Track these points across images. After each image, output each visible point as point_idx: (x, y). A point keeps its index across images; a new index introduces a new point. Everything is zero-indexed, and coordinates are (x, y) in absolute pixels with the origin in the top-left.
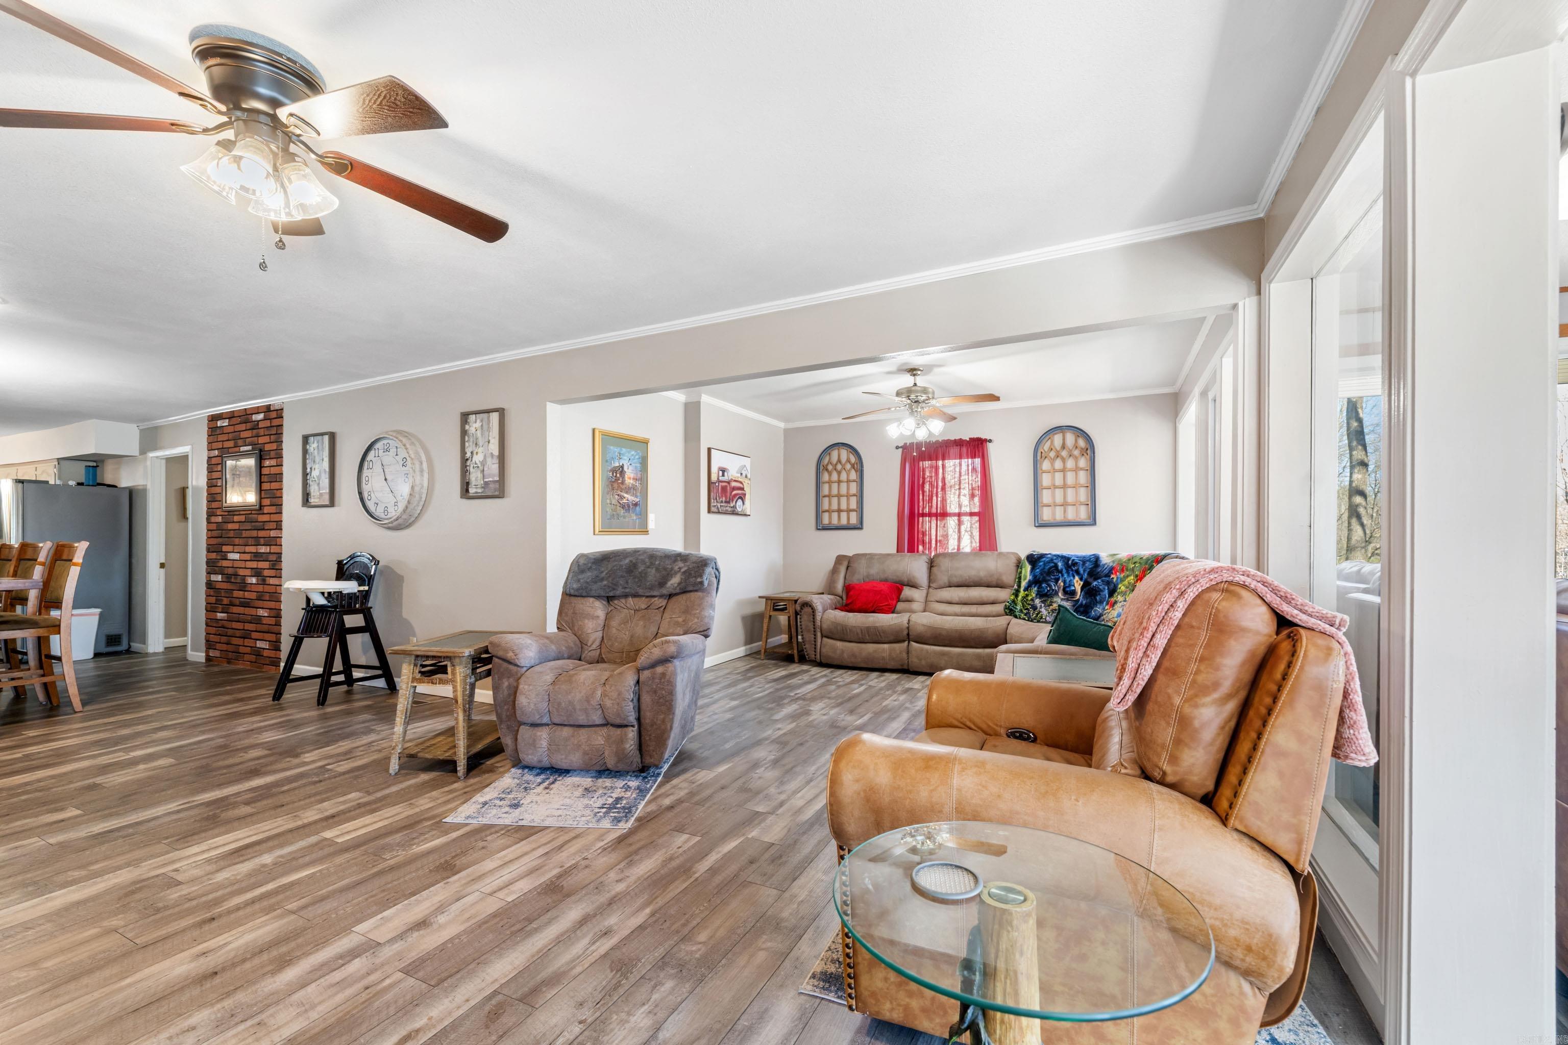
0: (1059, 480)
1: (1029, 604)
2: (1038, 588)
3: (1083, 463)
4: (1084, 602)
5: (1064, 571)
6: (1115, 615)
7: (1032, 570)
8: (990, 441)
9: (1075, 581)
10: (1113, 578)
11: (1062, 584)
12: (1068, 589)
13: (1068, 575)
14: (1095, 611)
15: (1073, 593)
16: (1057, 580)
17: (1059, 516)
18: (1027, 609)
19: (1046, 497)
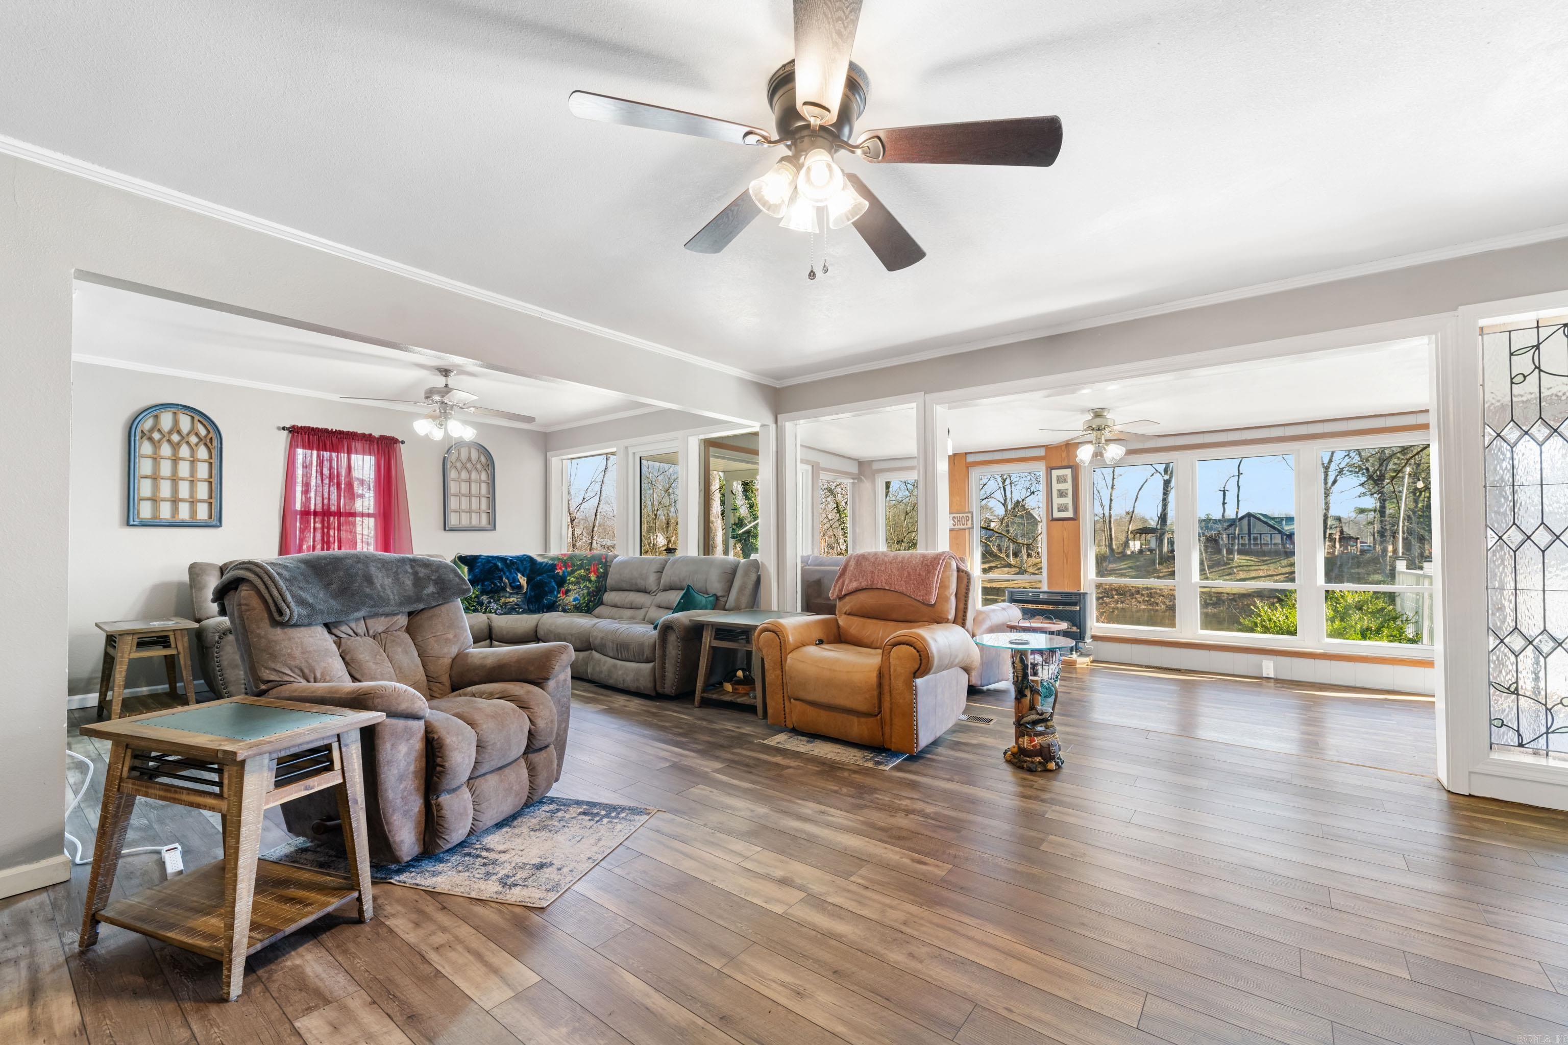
0: (464, 488)
1: (474, 602)
2: (482, 586)
3: (484, 476)
4: (533, 594)
5: (505, 569)
6: (572, 600)
7: (470, 571)
8: (403, 442)
9: (519, 577)
10: (558, 573)
11: (507, 581)
12: (513, 585)
13: (511, 573)
14: (546, 600)
15: (520, 587)
16: (501, 578)
17: (465, 522)
18: (473, 606)
19: (453, 503)
